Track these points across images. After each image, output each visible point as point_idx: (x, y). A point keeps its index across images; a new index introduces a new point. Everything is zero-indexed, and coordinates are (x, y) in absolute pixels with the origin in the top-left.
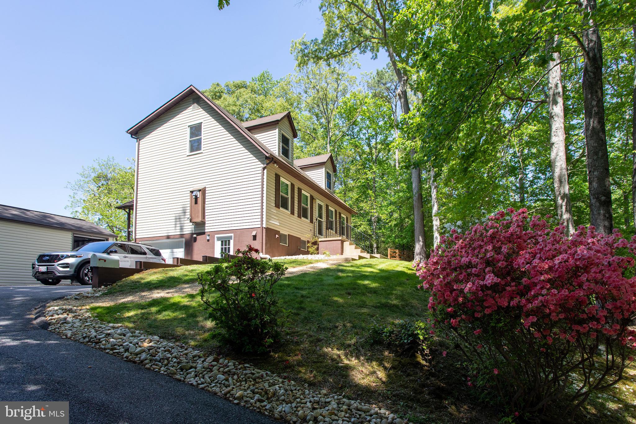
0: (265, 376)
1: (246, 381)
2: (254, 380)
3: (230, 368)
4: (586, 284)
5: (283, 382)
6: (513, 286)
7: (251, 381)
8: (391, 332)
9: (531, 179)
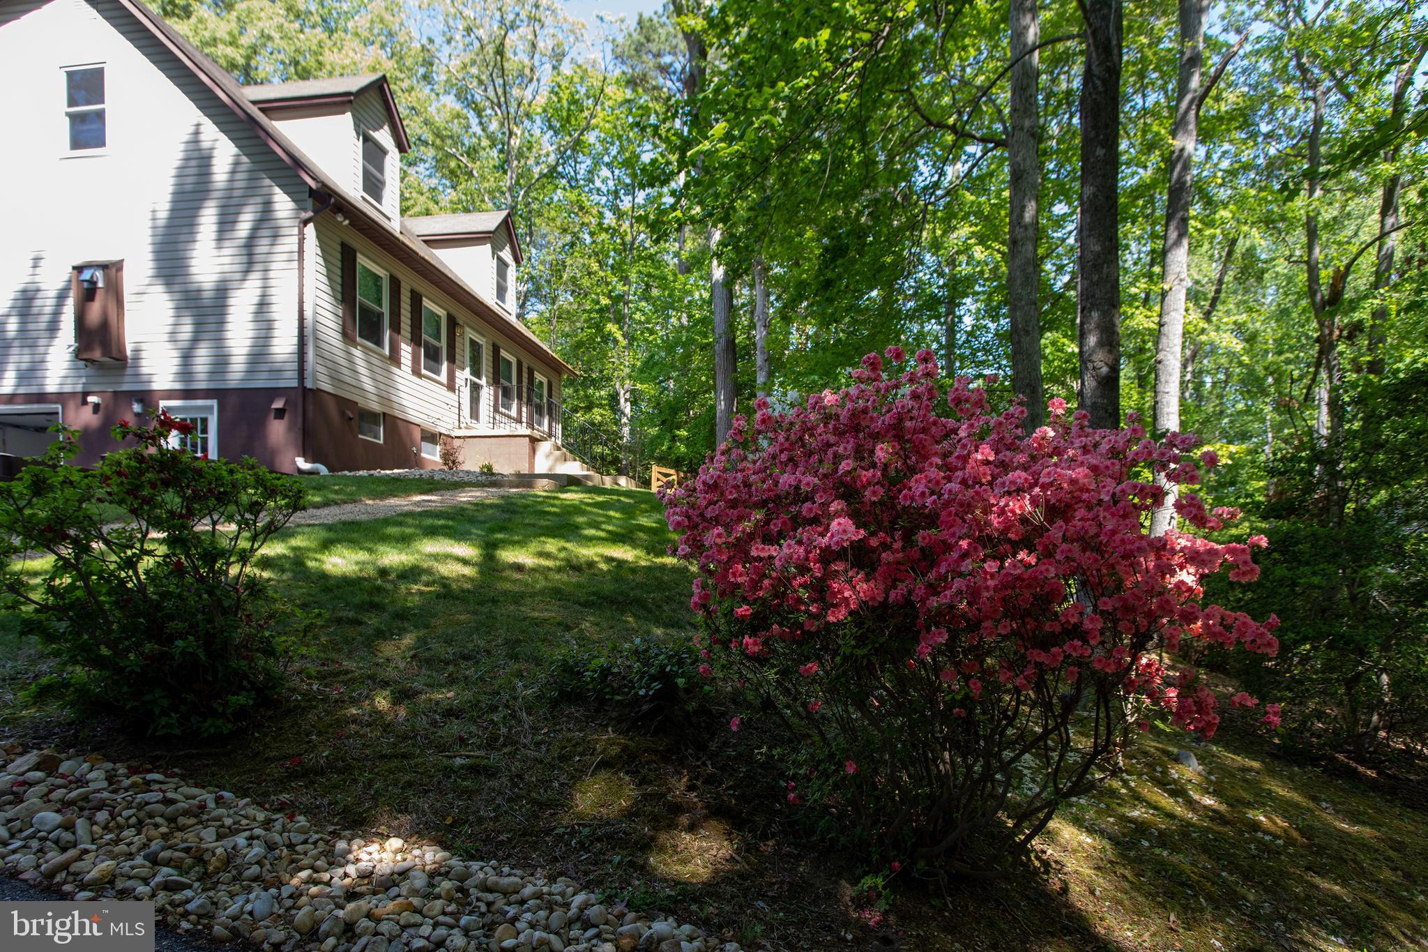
0: (211, 805)
1: (140, 825)
2: (171, 820)
3: (92, 786)
4: (1064, 546)
5: (267, 824)
6: (897, 551)
7: (157, 826)
8: (605, 672)
9: (969, 329)
